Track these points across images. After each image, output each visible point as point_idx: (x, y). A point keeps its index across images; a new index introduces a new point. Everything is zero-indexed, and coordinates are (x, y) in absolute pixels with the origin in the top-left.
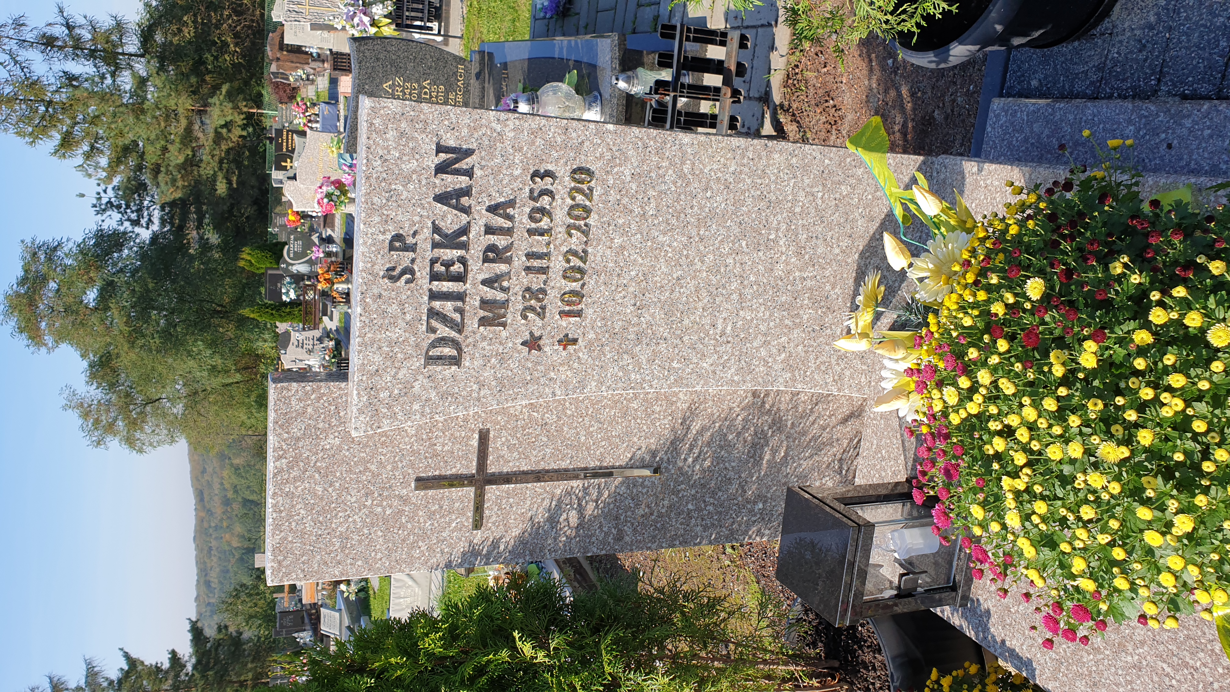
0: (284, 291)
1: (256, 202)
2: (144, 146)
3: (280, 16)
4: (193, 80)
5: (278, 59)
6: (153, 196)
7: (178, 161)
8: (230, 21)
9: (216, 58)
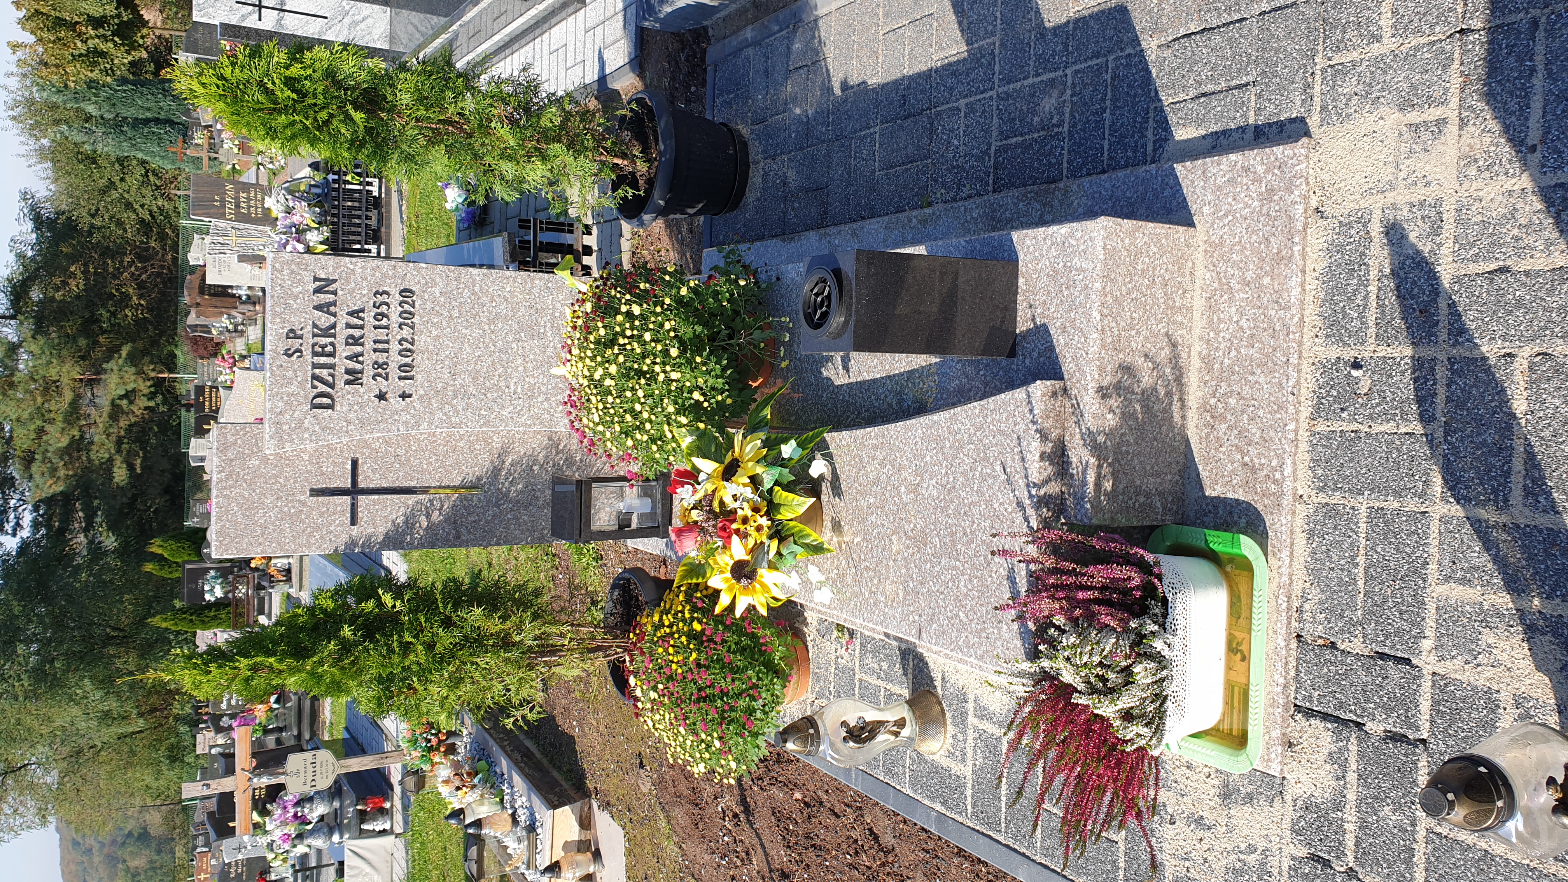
0: (207, 588)
1: (167, 491)
2: (11, 431)
3: (198, 259)
4: (82, 342)
5: (198, 304)
6: (23, 493)
7: (60, 445)
8: (133, 269)
9: (114, 314)
